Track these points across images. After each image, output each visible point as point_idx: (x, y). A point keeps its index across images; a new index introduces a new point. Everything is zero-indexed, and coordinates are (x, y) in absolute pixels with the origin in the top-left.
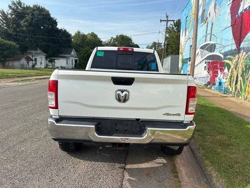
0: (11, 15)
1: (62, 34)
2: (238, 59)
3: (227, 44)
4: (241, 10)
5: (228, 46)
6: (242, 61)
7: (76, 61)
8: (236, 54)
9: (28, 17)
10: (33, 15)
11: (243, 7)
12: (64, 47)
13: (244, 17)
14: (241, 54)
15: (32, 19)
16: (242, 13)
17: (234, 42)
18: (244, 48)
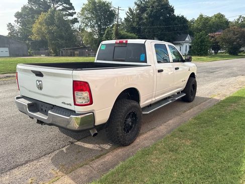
0: (136, 10)
1: (178, 21)
7: (190, 47)
9: (149, 10)
10: (153, 7)
12: (180, 34)
15: (152, 11)
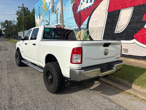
2: (80, 33)
3: (72, 26)
4: (78, 10)
5: (73, 27)
6: (82, 34)
8: (79, 31)
11: (80, 9)
13: (81, 14)
14: (81, 31)
16: (79, 11)
17: (77, 25)
18: (83, 28)
